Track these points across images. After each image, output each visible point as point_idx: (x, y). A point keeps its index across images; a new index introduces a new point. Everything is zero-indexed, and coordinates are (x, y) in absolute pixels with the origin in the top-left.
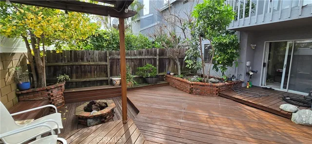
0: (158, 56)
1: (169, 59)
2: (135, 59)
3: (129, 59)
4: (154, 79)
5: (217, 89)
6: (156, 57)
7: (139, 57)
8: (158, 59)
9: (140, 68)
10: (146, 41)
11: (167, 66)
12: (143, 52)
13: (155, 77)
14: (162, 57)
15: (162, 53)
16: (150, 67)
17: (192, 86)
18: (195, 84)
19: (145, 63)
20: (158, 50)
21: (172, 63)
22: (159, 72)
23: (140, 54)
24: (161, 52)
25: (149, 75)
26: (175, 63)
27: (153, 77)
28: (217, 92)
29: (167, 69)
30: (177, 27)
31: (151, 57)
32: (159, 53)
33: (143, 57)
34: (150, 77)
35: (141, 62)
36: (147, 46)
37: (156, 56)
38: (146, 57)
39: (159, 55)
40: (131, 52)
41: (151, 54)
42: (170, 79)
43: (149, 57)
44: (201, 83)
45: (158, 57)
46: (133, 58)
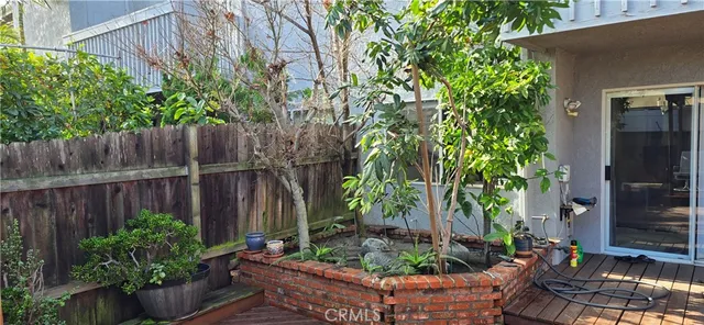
0: (195, 165)
1: (251, 175)
2: (63, 190)
3: (21, 193)
4: (187, 287)
5: (496, 296)
6: (184, 172)
7: (84, 178)
8: (195, 177)
9: (98, 242)
10: (116, 92)
11: (242, 207)
12: (107, 151)
13: (195, 279)
14: (214, 169)
15: (215, 148)
16: (158, 228)
17: (390, 300)
18: (405, 290)
19: (128, 208)
20: (193, 132)
21: (263, 191)
22: (208, 243)
23: (93, 158)
24: (208, 141)
25: (160, 272)
26: (280, 192)
27: (180, 282)
28: (498, 311)
29: (240, 226)
30: (288, 26)
31: (158, 171)
32: (201, 147)
33: (113, 175)
34: (167, 283)
35: (100, 208)
36: (126, 116)
37: (184, 163)
38: (131, 174)
39: (202, 161)
40: (28, 153)
41: (160, 157)
42: (264, 272)
43: (147, 173)
44: (426, 280)
45: (194, 171)
46: (45, 183)
